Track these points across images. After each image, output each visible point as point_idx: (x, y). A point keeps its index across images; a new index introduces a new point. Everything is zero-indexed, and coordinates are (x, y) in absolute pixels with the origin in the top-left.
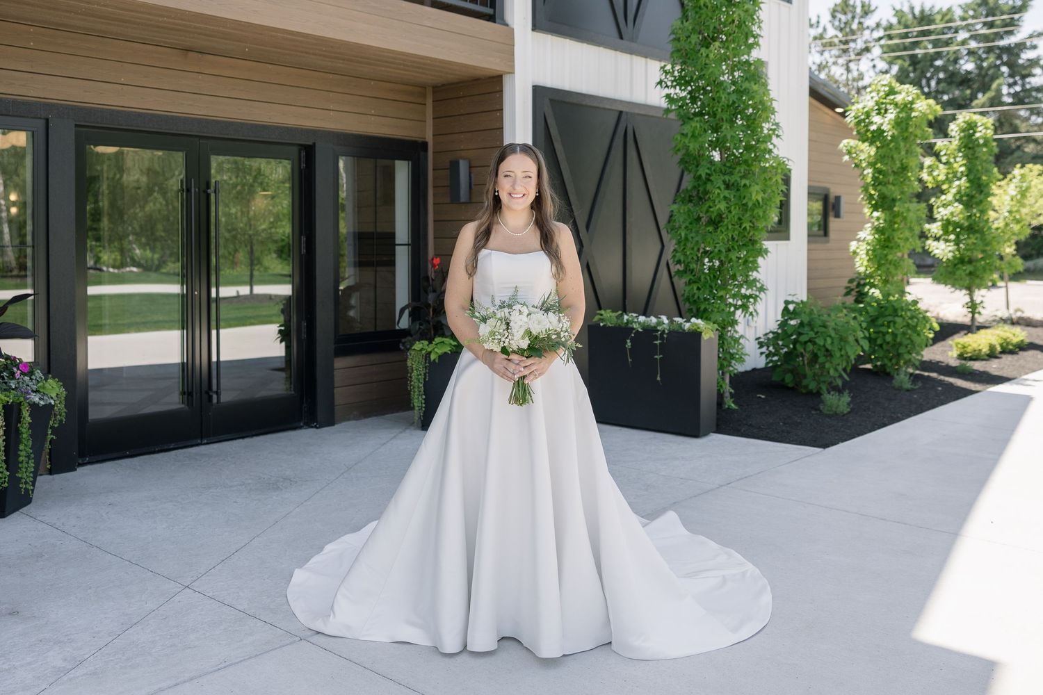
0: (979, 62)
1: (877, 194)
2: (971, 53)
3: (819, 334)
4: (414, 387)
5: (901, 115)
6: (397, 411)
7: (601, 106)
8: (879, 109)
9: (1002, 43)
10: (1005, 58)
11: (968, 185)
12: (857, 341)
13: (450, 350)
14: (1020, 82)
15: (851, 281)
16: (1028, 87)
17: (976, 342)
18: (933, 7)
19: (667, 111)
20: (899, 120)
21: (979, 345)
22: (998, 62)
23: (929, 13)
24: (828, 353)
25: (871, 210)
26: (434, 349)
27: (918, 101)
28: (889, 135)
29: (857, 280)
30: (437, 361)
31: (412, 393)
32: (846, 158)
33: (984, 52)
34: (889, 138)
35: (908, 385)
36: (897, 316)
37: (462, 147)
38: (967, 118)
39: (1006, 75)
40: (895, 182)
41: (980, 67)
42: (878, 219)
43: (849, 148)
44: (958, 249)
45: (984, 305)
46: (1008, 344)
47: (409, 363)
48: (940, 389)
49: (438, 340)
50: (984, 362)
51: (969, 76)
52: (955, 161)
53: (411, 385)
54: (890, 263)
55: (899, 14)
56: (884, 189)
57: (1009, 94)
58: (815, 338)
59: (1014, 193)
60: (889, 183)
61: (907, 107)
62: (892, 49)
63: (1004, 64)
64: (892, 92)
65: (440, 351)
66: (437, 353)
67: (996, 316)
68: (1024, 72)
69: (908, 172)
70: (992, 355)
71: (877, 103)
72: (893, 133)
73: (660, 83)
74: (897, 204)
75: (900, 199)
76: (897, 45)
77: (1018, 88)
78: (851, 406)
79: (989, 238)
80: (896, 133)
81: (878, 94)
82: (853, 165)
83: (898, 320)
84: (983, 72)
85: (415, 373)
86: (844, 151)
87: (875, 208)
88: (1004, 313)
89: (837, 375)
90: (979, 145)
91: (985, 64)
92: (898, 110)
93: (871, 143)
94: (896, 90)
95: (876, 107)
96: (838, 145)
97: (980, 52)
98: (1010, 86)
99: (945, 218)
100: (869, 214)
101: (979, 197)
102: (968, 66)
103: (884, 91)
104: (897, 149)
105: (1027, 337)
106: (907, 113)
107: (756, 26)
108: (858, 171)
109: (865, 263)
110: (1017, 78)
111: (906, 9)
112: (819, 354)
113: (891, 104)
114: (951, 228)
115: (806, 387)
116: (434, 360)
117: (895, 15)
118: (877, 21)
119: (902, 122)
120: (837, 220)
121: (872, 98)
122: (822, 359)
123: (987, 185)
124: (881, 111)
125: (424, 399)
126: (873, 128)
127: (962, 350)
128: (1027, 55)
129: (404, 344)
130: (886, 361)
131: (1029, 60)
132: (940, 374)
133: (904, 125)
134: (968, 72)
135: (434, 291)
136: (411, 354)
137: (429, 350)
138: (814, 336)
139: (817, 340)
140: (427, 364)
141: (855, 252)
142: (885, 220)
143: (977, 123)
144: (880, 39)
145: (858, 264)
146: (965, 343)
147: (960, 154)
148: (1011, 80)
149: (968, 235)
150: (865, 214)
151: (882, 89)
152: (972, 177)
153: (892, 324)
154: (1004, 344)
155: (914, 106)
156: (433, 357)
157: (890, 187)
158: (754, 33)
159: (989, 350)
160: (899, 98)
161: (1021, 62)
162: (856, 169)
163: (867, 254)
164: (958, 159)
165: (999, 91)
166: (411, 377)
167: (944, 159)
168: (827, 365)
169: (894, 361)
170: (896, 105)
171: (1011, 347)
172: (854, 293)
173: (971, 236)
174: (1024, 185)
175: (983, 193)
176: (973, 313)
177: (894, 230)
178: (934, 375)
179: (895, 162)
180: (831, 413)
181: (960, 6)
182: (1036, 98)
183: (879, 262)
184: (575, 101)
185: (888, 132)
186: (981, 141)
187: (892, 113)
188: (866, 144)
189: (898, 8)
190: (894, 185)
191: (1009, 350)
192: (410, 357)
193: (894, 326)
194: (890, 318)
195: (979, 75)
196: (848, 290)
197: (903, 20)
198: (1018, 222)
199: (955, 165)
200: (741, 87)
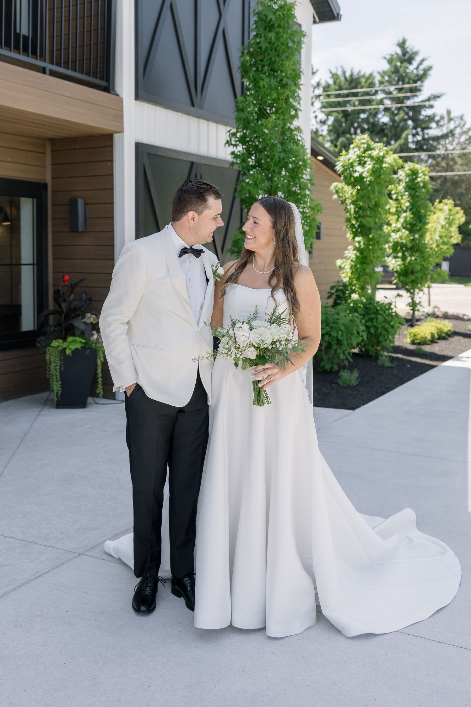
0: (392, 117)
1: (358, 224)
2: (386, 110)
3: (333, 328)
4: (52, 376)
5: (376, 166)
6: (28, 395)
7: (180, 158)
8: (360, 161)
9: (409, 103)
10: (411, 114)
11: (412, 216)
12: (358, 333)
13: (81, 347)
14: (420, 133)
15: (332, 288)
16: (426, 136)
17: (423, 331)
18: (360, 72)
19: (233, 164)
20: (375, 169)
21: (425, 334)
22: (406, 117)
23: (357, 77)
24: (339, 342)
25: (352, 236)
26: (68, 346)
27: (388, 156)
28: (367, 180)
29: (337, 287)
30: (71, 355)
31: (51, 380)
32: (335, 196)
33: (396, 109)
34: (368, 183)
35: (388, 364)
36: (378, 314)
37: (78, 188)
38: (412, 167)
39: (411, 127)
40: (371, 215)
41: (393, 120)
42: (359, 242)
43: (337, 189)
44: (404, 264)
45: (422, 304)
46: (442, 332)
47: (47, 357)
48: (408, 366)
49: (70, 339)
50: (429, 346)
51: (385, 127)
52: (402, 198)
53: (49, 374)
54: (367, 275)
55: (334, 76)
56: (364, 222)
57: (413, 142)
58: (330, 331)
59: (444, 223)
60: (366, 216)
61: (380, 160)
62: (330, 105)
63: (410, 118)
64: (369, 148)
65: (73, 348)
66: (70, 349)
67: (424, 312)
68: (424, 126)
69: (379, 207)
70: (433, 341)
71: (359, 156)
72: (371, 179)
73: (228, 142)
74: (373, 231)
75: (374, 227)
76: (334, 102)
77: (419, 138)
78: (359, 380)
79: (426, 256)
80: (373, 179)
81: (359, 150)
82: (340, 202)
83: (380, 317)
84: (396, 125)
85: (53, 365)
86: (334, 191)
87: (355, 234)
88: (428, 309)
89: (345, 358)
90: (419, 187)
91: (397, 118)
92: (374, 162)
93: (354, 186)
94: (372, 147)
95: (358, 159)
96: (330, 187)
97: (393, 109)
98: (414, 135)
99: (396, 240)
100: (351, 238)
101: (419, 225)
102: (384, 119)
103: (363, 147)
104: (373, 191)
105: (453, 327)
106: (379, 164)
107: (297, 103)
108: (343, 207)
109: (349, 275)
110: (419, 130)
111: (340, 73)
112: (332, 342)
113: (368, 157)
114: (399, 248)
115: (323, 367)
116: (69, 355)
117: (332, 77)
118: (318, 81)
119: (376, 171)
120: (318, 241)
121: (355, 152)
122: (334, 347)
123: (425, 216)
124: (362, 163)
125: (60, 384)
126: (357, 175)
127: (414, 338)
128: (425, 113)
129: (39, 342)
130: (370, 347)
131: (427, 116)
132: (404, 355)
133: (377, 174)
134: (385, 124)
135: (65, 301)
136: (49, 350)
137: (64, 346)
138: (330, 330)
139: (332, 333)
140: (62, 358)
141: (340, 267)
142: (364, 244)
143: (418, 171)
144: (320, 96)
145: (343, 275)
146: (415, 332)
147: (407, 193)
148: (414, 131)
149: (412, 253)
150: (348, 239)
151: (362, 146)
152: (414, 210)
153: (374, 321)
154: (440, 333)
155: (385, 159)
156: (68, 352)
157: (368, 219)
158: (296, 107)
159: (431, 337)
160: (375, 153)
161: (421, 117)
162: (342, 205)
163: (351, 268)
164: (404, 197)
165: (406, 139)
166: (50, 368)
167: (394, 197)
168: (338, 351)
169: (375, 347)
170: (372, 158)
171: (444, 335)
172: (334, 297)
173: (414, 254)
174: (451, 217)
175: (422, 222)
176: (414, 310)
177: (370, 250)
178: (400, 356)
179: (371, 200)
180: (346, 385)
181: (379, 72)
182: (432, 145)
183: (359, 275)
184: (163, 154)
185: (367, 178)
186: (421, 184)
187: (370, 164)
188: (350, 187)
189: (334, 71)
190: (370, 217)
191: (443, 337)
192: (48, 352)
193: (376, 322)
194: (373, 316)
195: (392, 126)
196: (329, 294)
197: (338, 81)
198: (444, 243)
199: (402, 201)
200: (287, 148)
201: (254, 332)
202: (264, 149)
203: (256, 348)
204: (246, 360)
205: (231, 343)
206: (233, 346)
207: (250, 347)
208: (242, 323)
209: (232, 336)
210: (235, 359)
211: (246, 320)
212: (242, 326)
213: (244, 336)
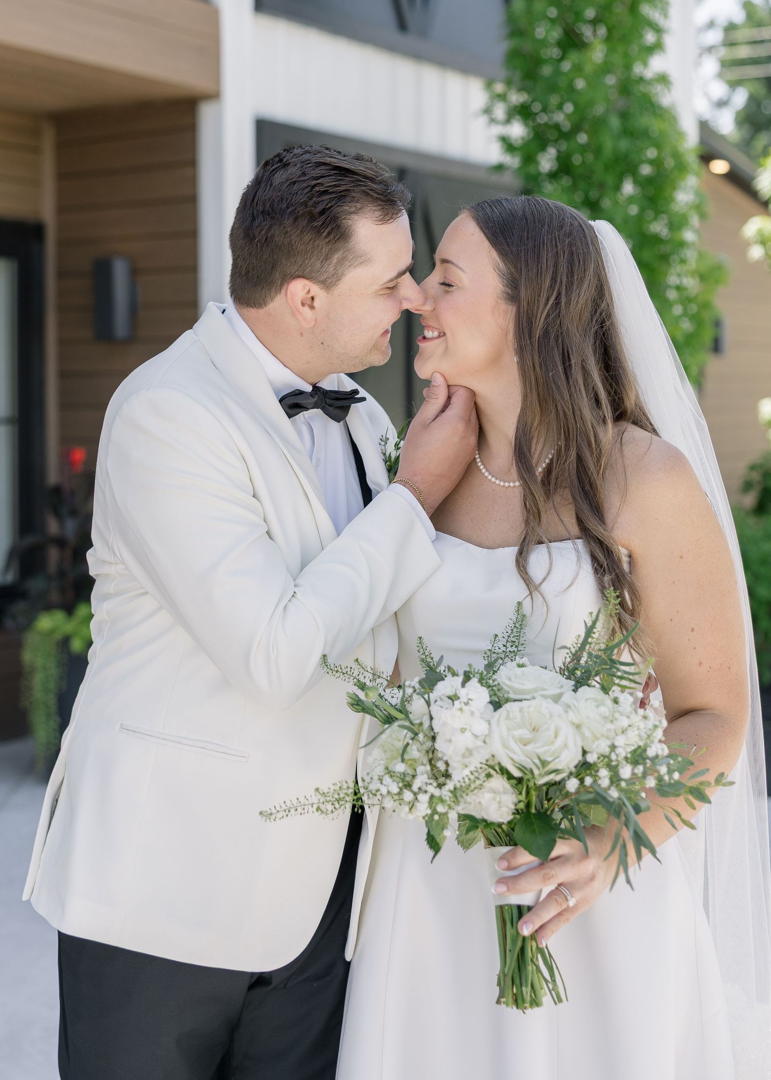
19: (498, 169)
37: (116, 233)
118: (709, 14)
200: (636, 125)
201: (508, 717)
202: (577, 128)
203: (514, 782)
204: (471, 823)
205: (414, 752)
206: (423, 770)
207: (489, 776)
208: (460, 679)
209: (421, 724)
210: (429, 820)
211: (479, 665)
212: (462, 693)
213: (468, 734)
